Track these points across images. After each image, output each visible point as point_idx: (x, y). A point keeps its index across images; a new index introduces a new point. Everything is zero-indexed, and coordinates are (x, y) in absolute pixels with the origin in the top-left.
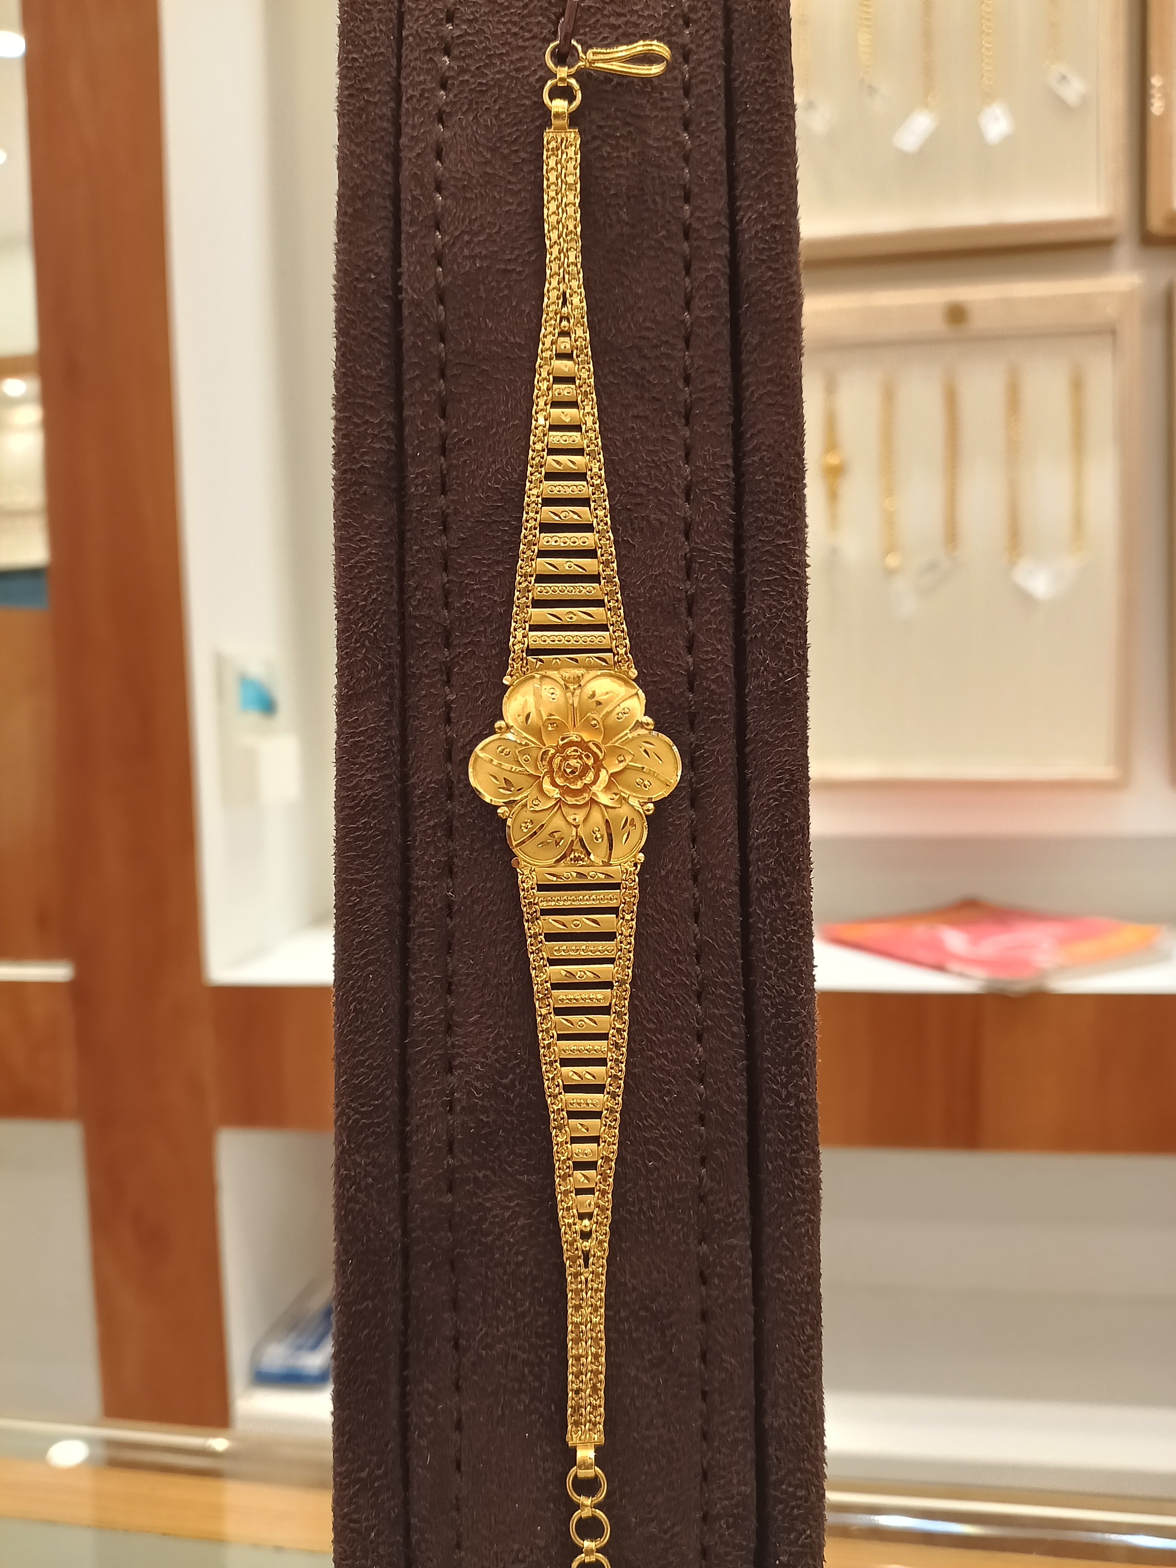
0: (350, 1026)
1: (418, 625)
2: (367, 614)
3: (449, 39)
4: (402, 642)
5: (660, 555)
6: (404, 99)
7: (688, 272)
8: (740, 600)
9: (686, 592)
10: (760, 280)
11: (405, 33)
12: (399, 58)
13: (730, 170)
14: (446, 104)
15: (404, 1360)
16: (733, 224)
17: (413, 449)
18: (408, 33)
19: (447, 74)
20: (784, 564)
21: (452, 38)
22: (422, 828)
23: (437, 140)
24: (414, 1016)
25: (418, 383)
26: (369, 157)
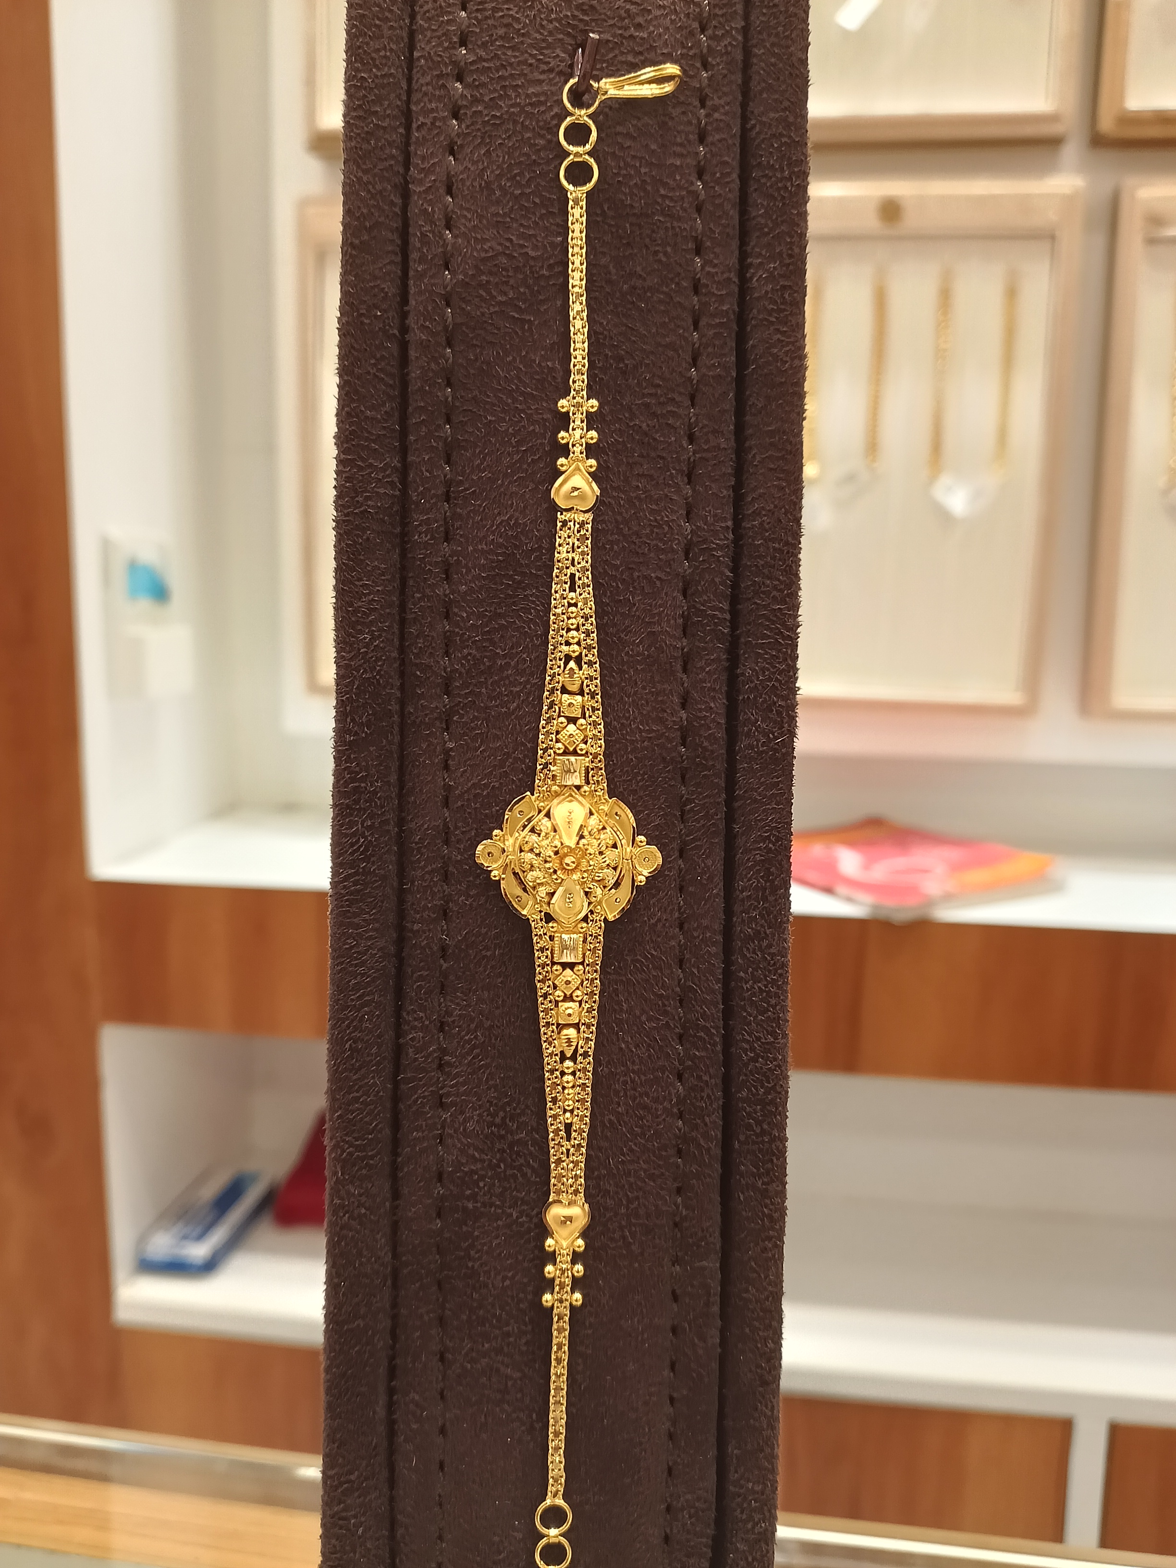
0: (345, 1064)
1: (418, 673)
2: (369, 661)
3: (462, 63)
4: (402, 688)
5: (660, 614)
6: (414, 126)
7: (696, 328)
8: (734, 660)
9: (683, 650)
10: (768, 342)
11: (416, 54)
12: (409, 80)
13: (742, 224)
14: (458, 135)
15: (392, 1372)
16: (743, 281)
17: (418, 495)
18: (419, 54)
19: (460, 102)
20: (778, 628)
21: (466, 63)
22: (419, 873)
23: (448, 173)
24: (407, 1055)
25: (424, 428)
26: (377, 186)
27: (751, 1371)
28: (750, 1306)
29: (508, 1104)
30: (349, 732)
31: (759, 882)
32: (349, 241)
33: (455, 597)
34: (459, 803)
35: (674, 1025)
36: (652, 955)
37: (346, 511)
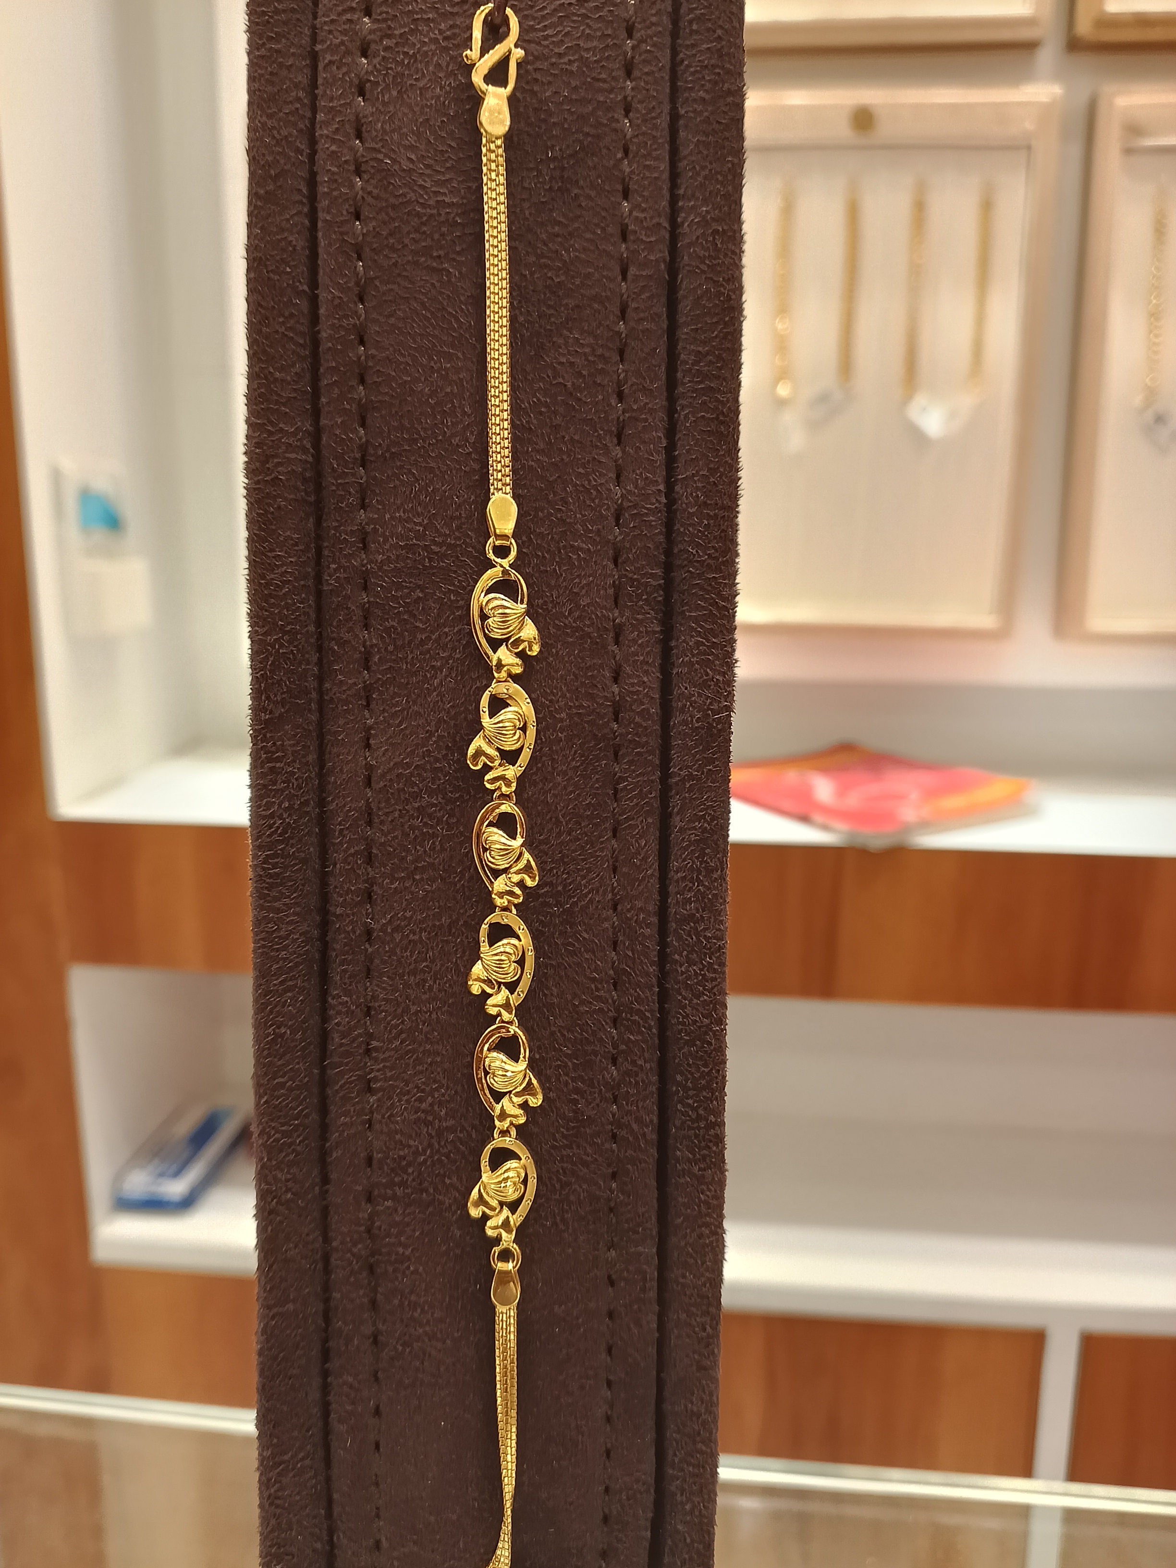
0: (269, 1049)
1: (336, 648)
4: (320, 662)
5: (588, 584)
6: (321, 66)
7: (624, 278)
8: (667, 632)
9: (614, 621)
13: (673, 164)
15: (326, 1355)
16: (674, 225)
19: (368, 38)
20: (713, 598)
22: (342, 855)
23: (357, 117)
24: (333, 1039)
25: (336, 389)
26: (281, 131)
27: (687, 1356)
28: (687, 1293)
29: (436, 1089)
30: (264, 710)
31: (693, 862)
32: (254, 191)
33: (372, 568)
34: (382, 784)
35: (608, 1008)
36: (584, 938)
37: (256, 479)
